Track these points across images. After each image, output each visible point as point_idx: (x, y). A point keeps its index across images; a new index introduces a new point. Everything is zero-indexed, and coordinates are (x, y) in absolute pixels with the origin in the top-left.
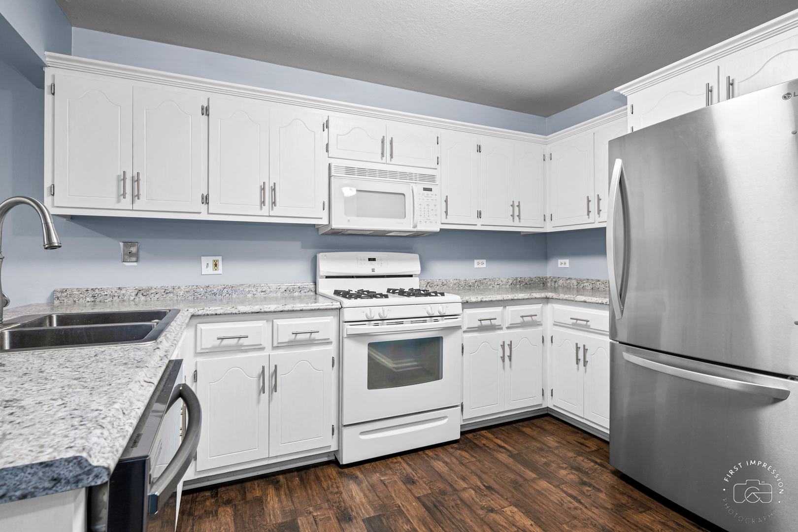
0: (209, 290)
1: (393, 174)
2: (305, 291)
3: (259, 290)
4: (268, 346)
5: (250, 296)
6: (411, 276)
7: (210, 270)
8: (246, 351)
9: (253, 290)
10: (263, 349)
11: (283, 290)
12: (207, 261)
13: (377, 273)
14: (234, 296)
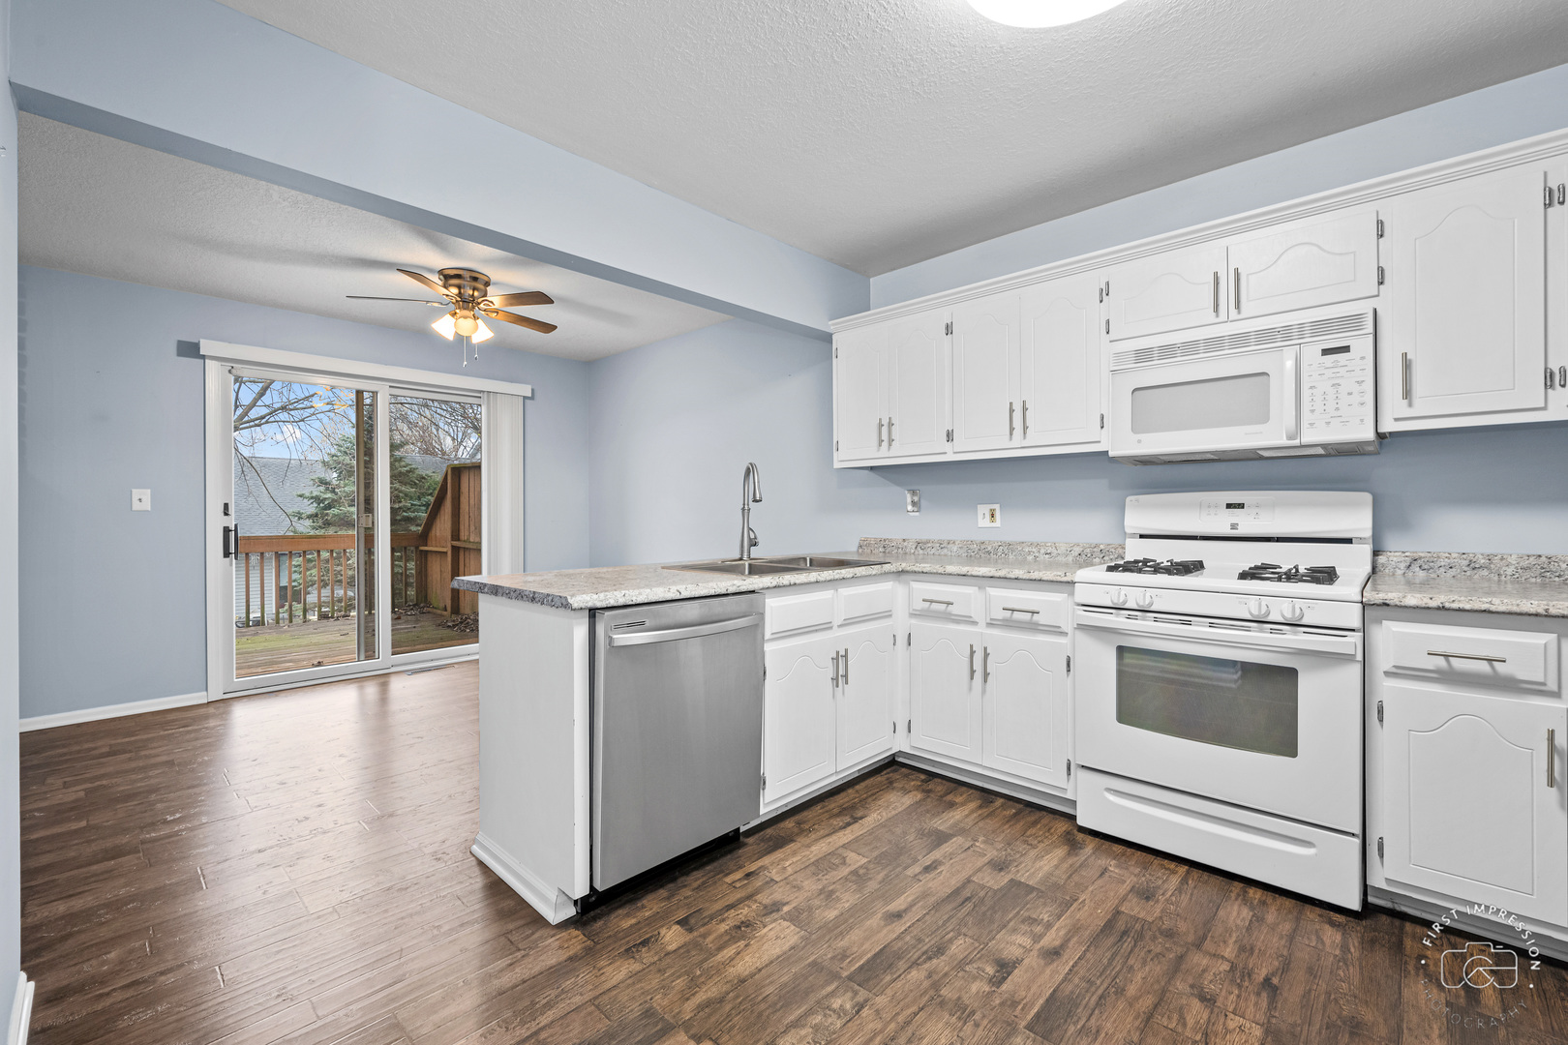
0: (983, 547)
1: (1240, 340)
2: (1112, 557)
3: (1042, 551)
4: (982, 623)
5: (1030, 558)
6: (1349, 541)
7: (984, 522)
8: (957, 622)
9: (1034, 550)
10: (975, 623)
11: (1077, 554)
12: (983, 510)
13: (1240, 532)
14: (1011, 557)
